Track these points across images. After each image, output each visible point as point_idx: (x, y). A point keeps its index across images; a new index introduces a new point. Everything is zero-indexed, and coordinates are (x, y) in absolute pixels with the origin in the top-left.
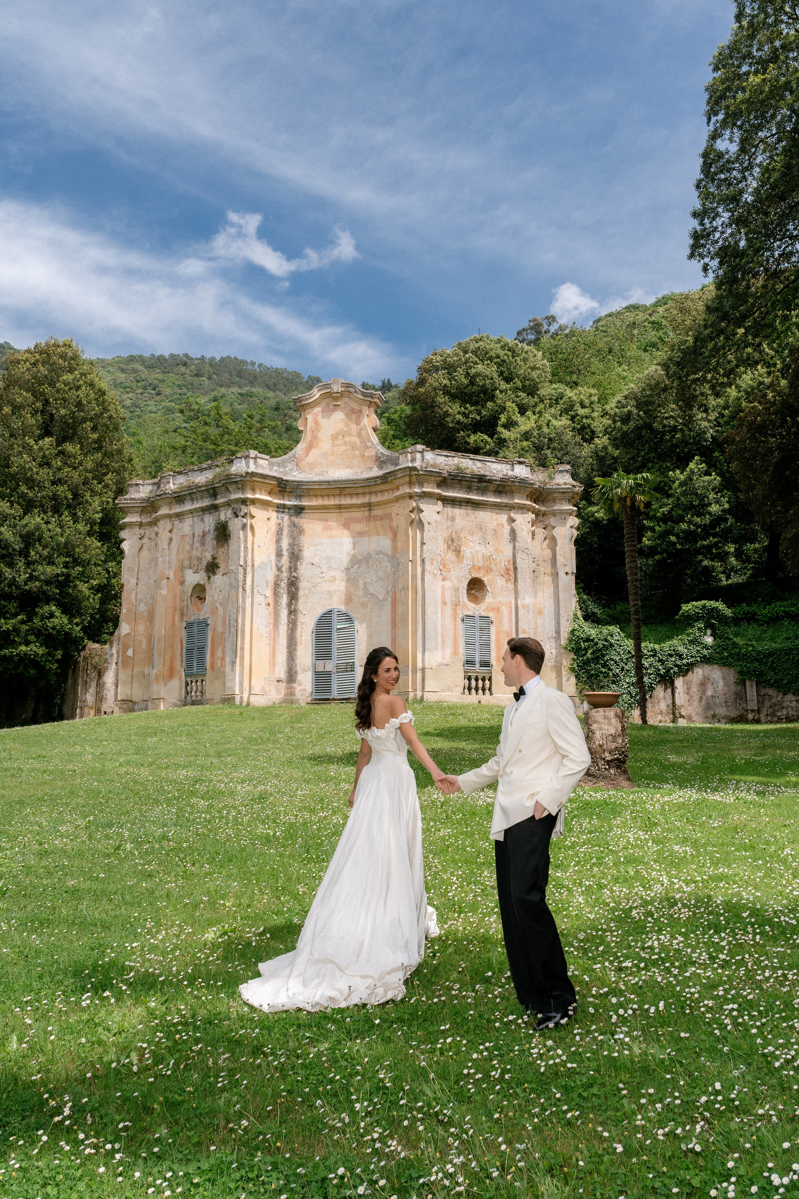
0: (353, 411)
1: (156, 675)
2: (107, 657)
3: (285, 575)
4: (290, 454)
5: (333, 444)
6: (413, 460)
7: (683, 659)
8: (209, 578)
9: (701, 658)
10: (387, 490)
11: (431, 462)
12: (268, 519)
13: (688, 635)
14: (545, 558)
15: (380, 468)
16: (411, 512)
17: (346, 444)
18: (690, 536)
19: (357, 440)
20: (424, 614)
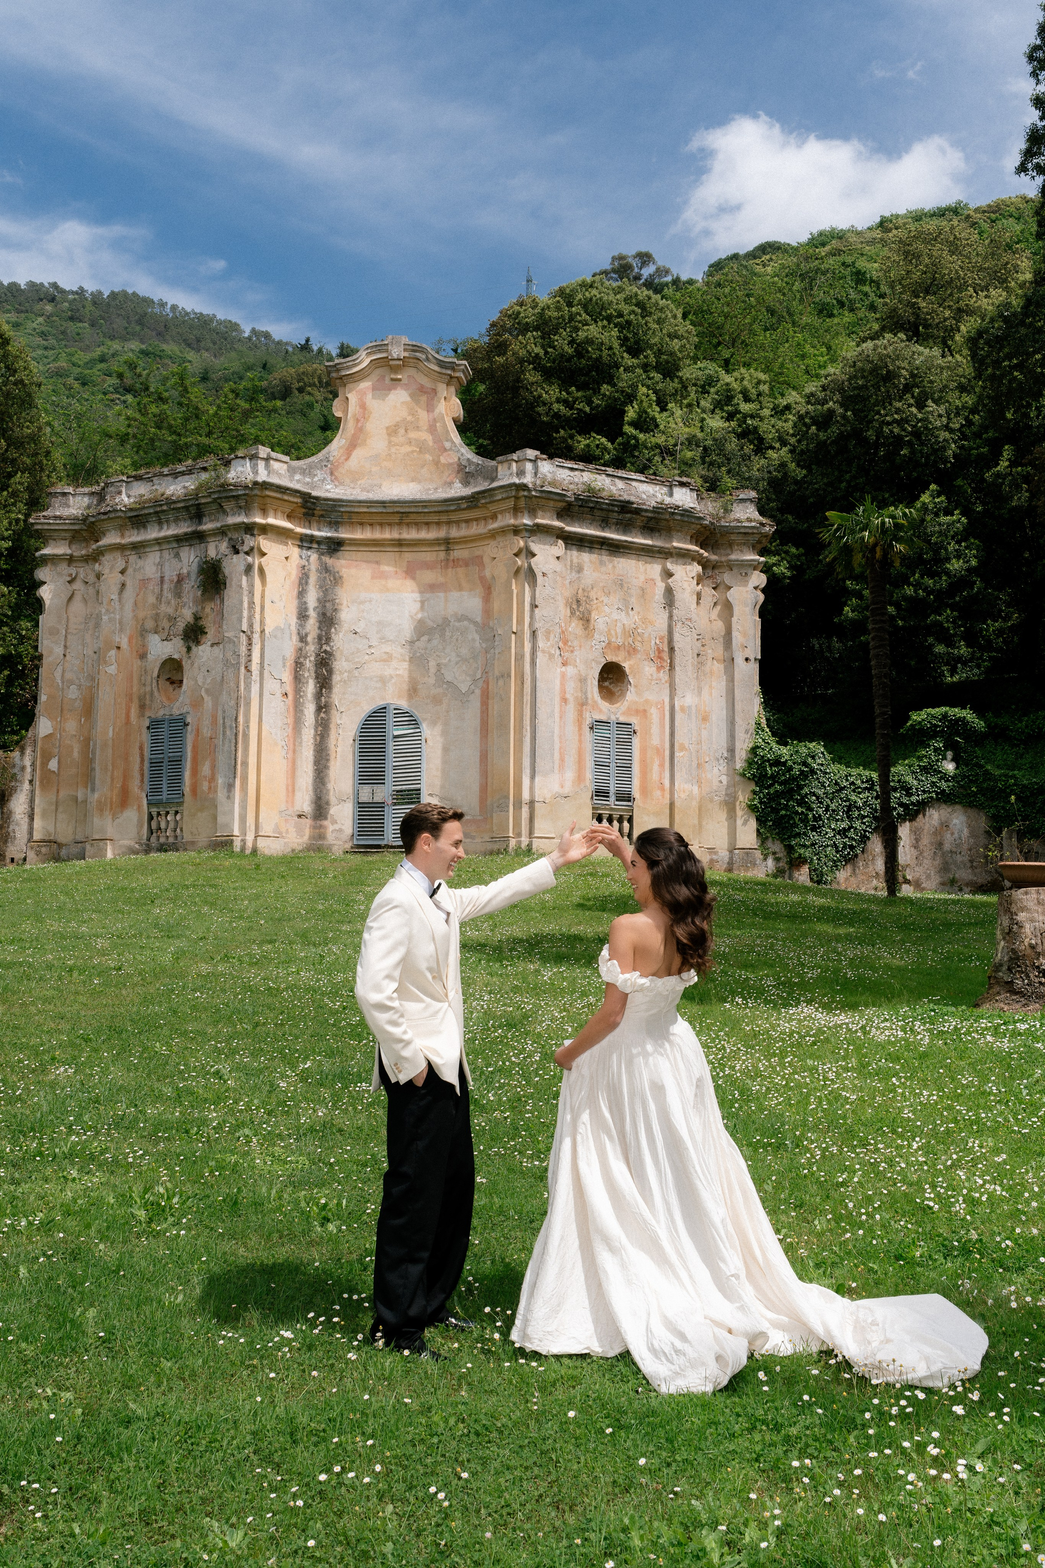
0: (422, 390)
1: (99, 802)
2: (16, 770)
3: (311, 648)
4: (321, 455)
5: (390, 442)
6: (521, 473)
7: (912, 795)
8: (189, 649)
9: (937, 794)
10: (477, 520)
11: (549, 477)
12: (287, 558)
13: (920, 759)
14: (715, 636)
15: (466, 483)
16: (516, 555)
17: (410, 443)
18: (918, 607)
19: (428, 438)
20: (534, 716)
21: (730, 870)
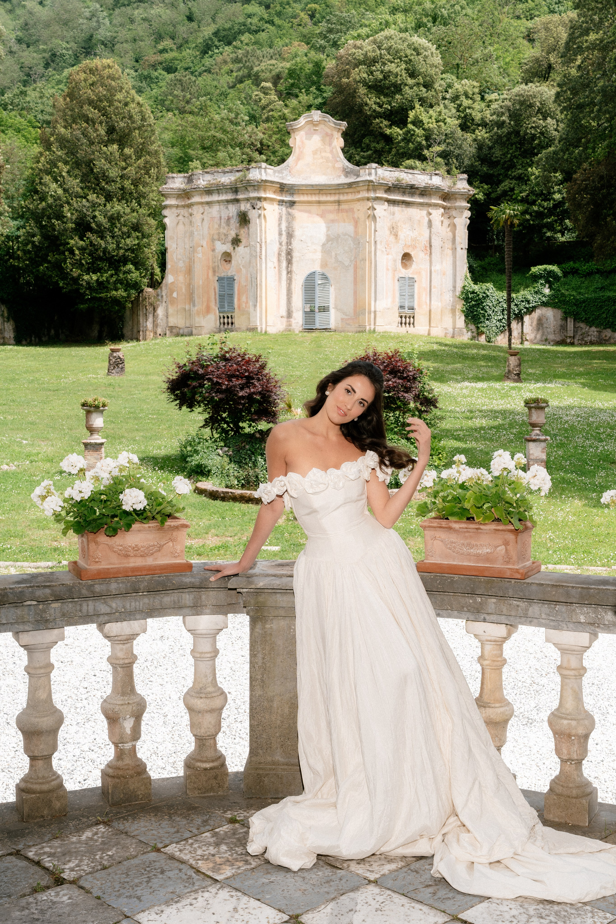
0: (327, 134)
1: (197, 311)
2: (159, 297)
3: (284, 248)
4: (285, 163)
5: (314, 158)
6: (370, 174)
7: (530, 303)
8: (234, 248)
9: (541, 303)
10: (351, 193)
11: (382, 175)
12: (274, 210)
13: (534, 288)
14: (449, 239)
15: (346, 176)
16: (368, 209)
17: (322, 158)
18: (540, 215)
19: (330, 156)
20: (376, 277)
21: (453, 337)
